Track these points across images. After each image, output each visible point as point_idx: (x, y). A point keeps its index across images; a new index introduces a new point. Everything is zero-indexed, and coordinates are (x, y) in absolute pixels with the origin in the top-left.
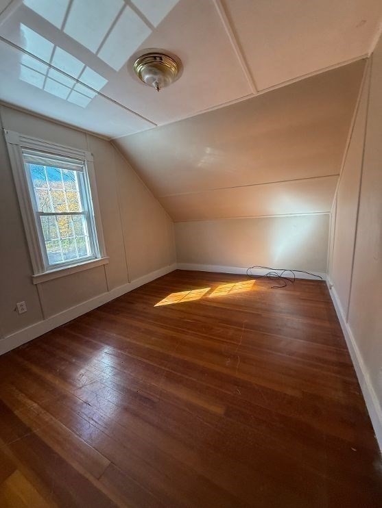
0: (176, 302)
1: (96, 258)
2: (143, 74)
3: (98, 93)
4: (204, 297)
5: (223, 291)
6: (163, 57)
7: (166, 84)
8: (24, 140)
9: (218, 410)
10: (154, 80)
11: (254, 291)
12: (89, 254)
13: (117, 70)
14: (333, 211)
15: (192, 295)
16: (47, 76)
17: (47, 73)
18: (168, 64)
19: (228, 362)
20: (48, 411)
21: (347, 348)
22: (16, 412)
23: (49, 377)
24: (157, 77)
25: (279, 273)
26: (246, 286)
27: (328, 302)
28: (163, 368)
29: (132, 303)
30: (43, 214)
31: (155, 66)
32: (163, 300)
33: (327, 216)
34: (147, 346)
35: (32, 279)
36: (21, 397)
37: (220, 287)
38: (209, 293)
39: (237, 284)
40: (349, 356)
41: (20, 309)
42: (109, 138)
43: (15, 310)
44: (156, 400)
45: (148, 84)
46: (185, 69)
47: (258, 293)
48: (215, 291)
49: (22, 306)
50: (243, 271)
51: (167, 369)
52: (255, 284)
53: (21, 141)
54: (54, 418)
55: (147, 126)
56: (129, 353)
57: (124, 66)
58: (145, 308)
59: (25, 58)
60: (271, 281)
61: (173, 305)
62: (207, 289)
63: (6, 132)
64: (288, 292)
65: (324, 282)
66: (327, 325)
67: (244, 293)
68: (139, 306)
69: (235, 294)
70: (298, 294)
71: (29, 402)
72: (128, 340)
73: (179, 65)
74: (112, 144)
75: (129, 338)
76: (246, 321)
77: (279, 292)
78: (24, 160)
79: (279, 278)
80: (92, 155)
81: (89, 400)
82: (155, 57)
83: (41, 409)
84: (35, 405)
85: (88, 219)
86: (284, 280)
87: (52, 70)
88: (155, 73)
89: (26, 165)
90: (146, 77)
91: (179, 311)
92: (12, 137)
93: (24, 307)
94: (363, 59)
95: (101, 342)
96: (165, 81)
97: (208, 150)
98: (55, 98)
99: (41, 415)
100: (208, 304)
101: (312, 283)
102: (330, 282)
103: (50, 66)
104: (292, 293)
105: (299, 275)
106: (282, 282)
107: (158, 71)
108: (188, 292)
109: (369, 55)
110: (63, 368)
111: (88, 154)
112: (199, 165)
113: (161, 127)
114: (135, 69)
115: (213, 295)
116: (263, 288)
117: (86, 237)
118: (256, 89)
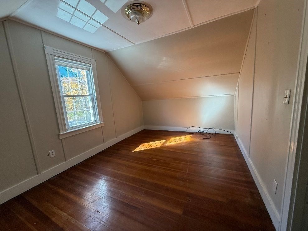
0: (146, 149)
1: (97, 123)
2: (130, 15)
3: (102, 25)
4: (163, 145)
5: (173, 142)
6: (142, 6)
7: (143, 21)
8: (56, 52)
9: (179, 212)
10: (137, 18)
11: (192, 141)
12: (93, 120)
13: (115, 13)
14: (236, 93)
15: (155, 145)
16: (73, 15)
17: (74, 13)
18: (144, 9)
19: (182, 183)
20: (73, 217)
21: (250, 173)
22: (53, 219)
23: (71, 196)
24: (138, 16)
25: (206, 130)
26: (187, 138)
27: (236, 146)
28: (143, 188)
29: (119, 150)
30: (66, 96)
31: (137, 10)
32: (138, 148)
33: (233, 97)
34: (131, 175)
35: (59, 136)
36: (55, 209)
37: (172, 139)
38: (165, 142)
39: (181, 137)
40: (252, 177)
41: (51, 154)
42: (105, 51)
43: (48, 155)
44: (141, 208)
45: (133, 20)
46: (154, 12)
47: (194, 142)
48: (169, 142)
49: (53, 152)
50: (184, 129)
51: (145, 189)
52: (192, 137)
53: (55, 52)
54: (78, 222)
55: (128, 45)
56: (120, 179)
57: (119, 10)
58: (127, 153)
59: (62, 4)
60: (202, 135)
61: (144, 150)
62: (164, 141)
63: (45, 47)
64: (212, 141)
65: (233, 135)
66: (237, 159)
67: (186, 142)
68: (124, 152)
69: (181, 143)
70: (218, 142)
71: (60, 212)
72: (119, 172)
73: (151, 10)
74: (107, 55)
75: (119, 171)
76: (189, 159)
77: (207, 141)
78: (55, 63)
79: (206, 133)
80: (95, 61)
81: (99, 209)
82: (137, 6)
83: (69, 217)
84: (65, 214)
85: (92, 99)
86: (210, 134)
87: (77, 12)
88: (137, 15)
89: (57, 67)
90: (132, 16)
91: (148, 154)
92: (49, 50)
93: (54, 153)
94: (253, 9)
95: (102, 174)
96: (143, 19)
97: (164, 58)
98: (76, 27)
99: (69, 220)
100: (166, 149)
101: (225, 136)
102: (236, 135)
103: (76, 9)
104: (215, 142)
105: (218, 131)
106: (208, 136)
107: (138, 13)
108: (152, 143)
109: (256, 7)
110: (80, 190)
111: (93, 60)
112: (159, 67)
113: (137, 45)
114: (126, 12)
115: (168, 144)
116: (197, 139)
117: (91, 110)
118: (193, 24)
